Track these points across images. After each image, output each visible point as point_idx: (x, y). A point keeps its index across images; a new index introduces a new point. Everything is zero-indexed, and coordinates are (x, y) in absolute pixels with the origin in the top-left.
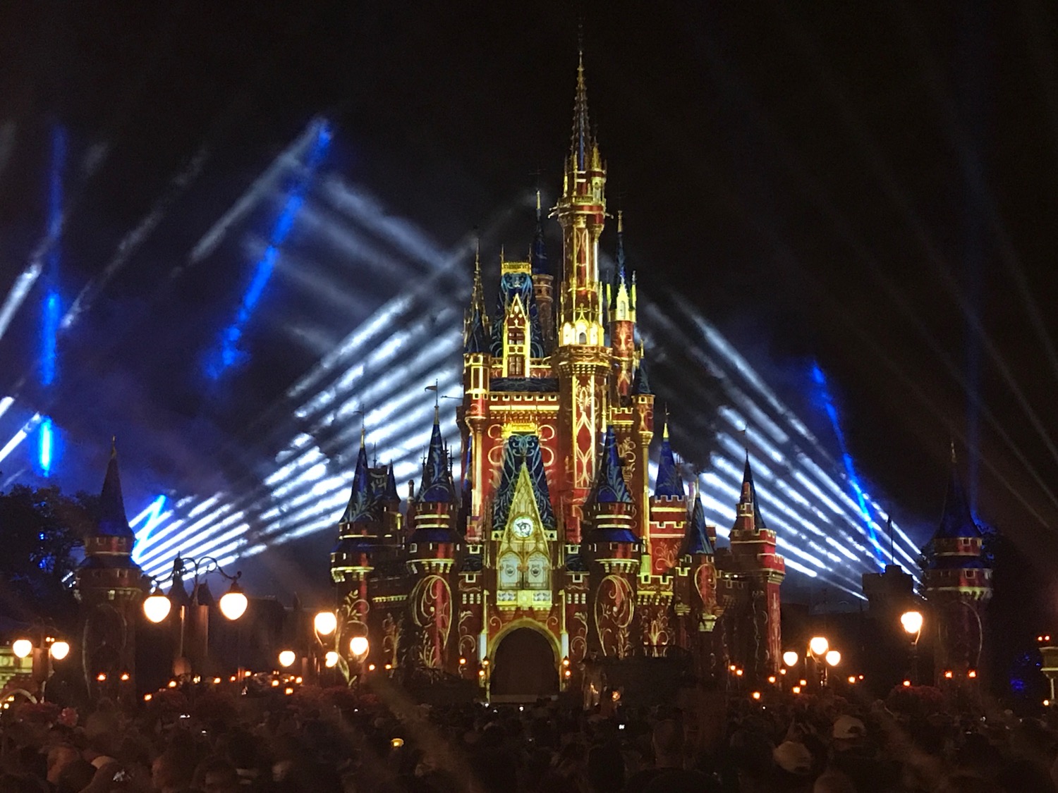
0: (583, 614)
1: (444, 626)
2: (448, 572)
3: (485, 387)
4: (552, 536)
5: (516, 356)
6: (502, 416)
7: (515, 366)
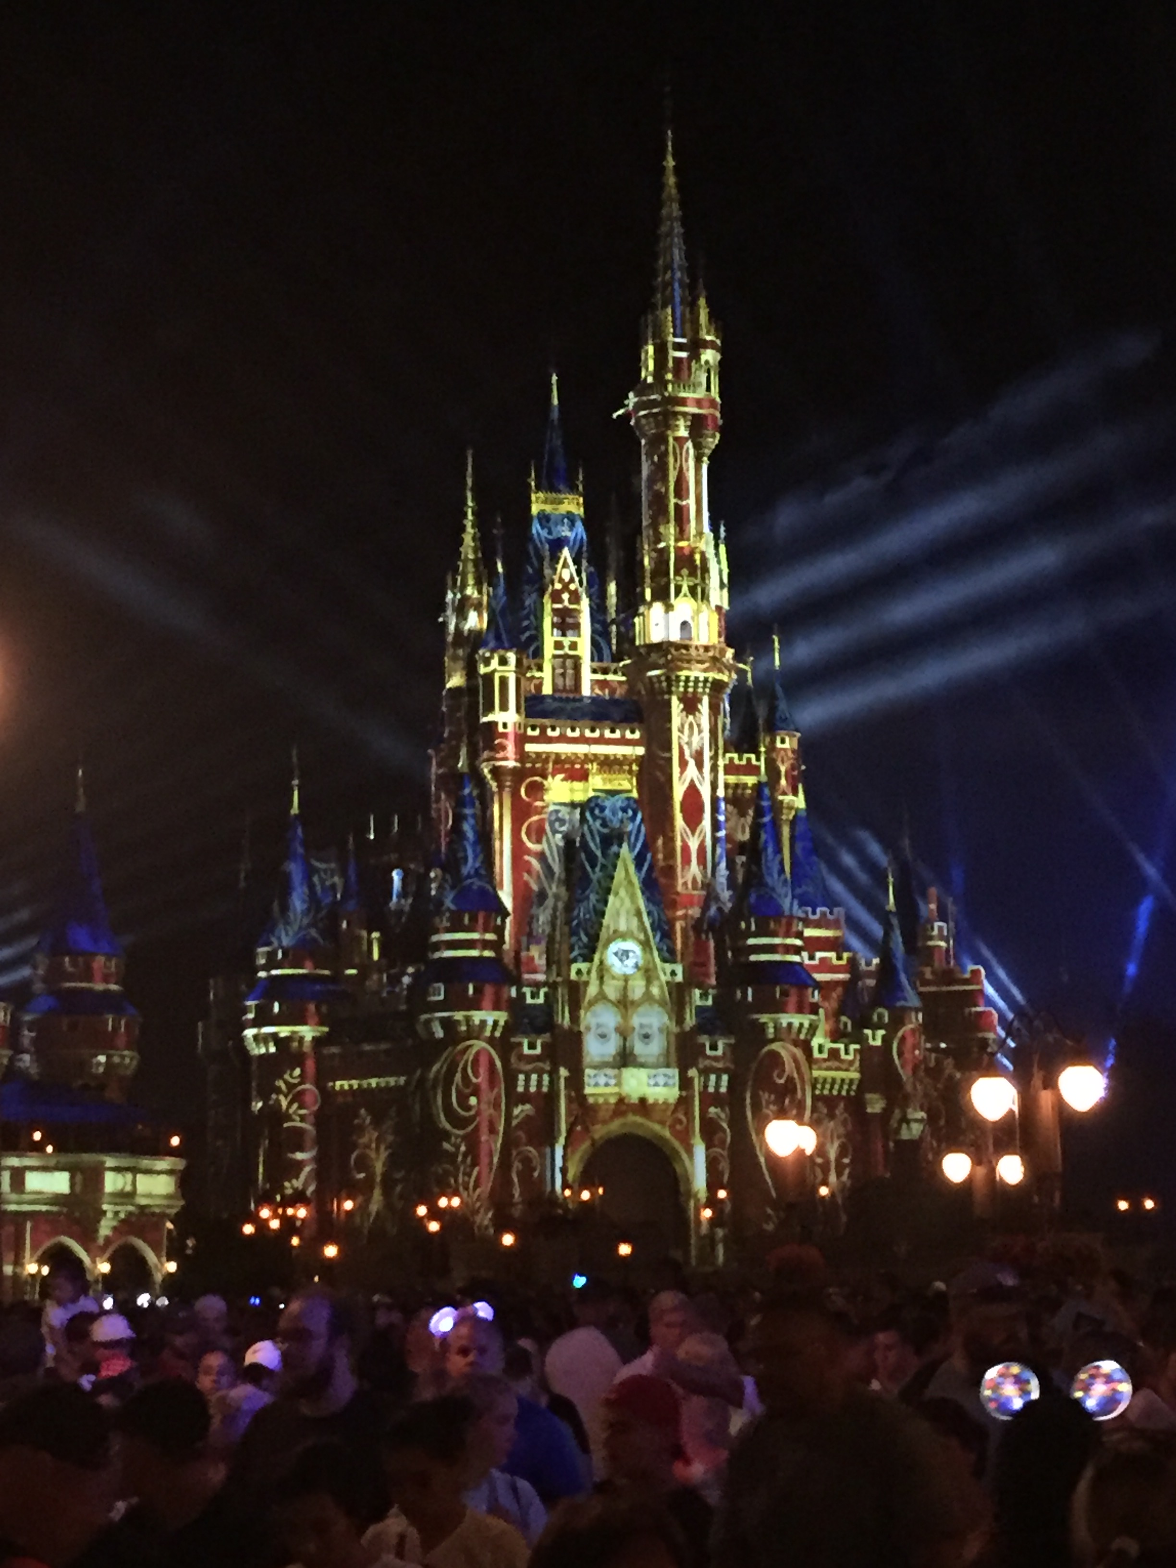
0: (723, 1109)
1: (493, 1131)
2: (497, 1034)
3: (518, 711)
4: (673, 973)
5: (566, 657)
6: (546, 761)
7: (563, 675)
